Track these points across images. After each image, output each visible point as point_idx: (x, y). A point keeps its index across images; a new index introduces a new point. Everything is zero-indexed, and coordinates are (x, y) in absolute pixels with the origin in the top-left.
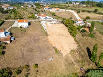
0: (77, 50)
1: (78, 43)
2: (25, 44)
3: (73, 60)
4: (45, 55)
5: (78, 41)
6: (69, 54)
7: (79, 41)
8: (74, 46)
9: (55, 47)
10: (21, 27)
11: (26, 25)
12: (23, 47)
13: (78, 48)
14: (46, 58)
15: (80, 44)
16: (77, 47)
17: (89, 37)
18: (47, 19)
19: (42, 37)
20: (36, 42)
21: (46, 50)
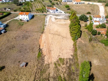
0: (68, 60)
1: (75, 50)
2: (10, 39)
3: (51, 75)
4: (22, 56)
5: (77, 46)
6: (53, 63)
7: (79, 48)
8: (67, 53)
9: (41, 49)
10: (21, 20)
11: (27, 18)
12: (6, 42)
13: (72, 58)
14: (19, 62)
15: (79, 52)
16: (72, 56)
17: (100, 44)
18: (57, 13)
19: (36, 33)
20: (23, 39)
21: (28, 50)
